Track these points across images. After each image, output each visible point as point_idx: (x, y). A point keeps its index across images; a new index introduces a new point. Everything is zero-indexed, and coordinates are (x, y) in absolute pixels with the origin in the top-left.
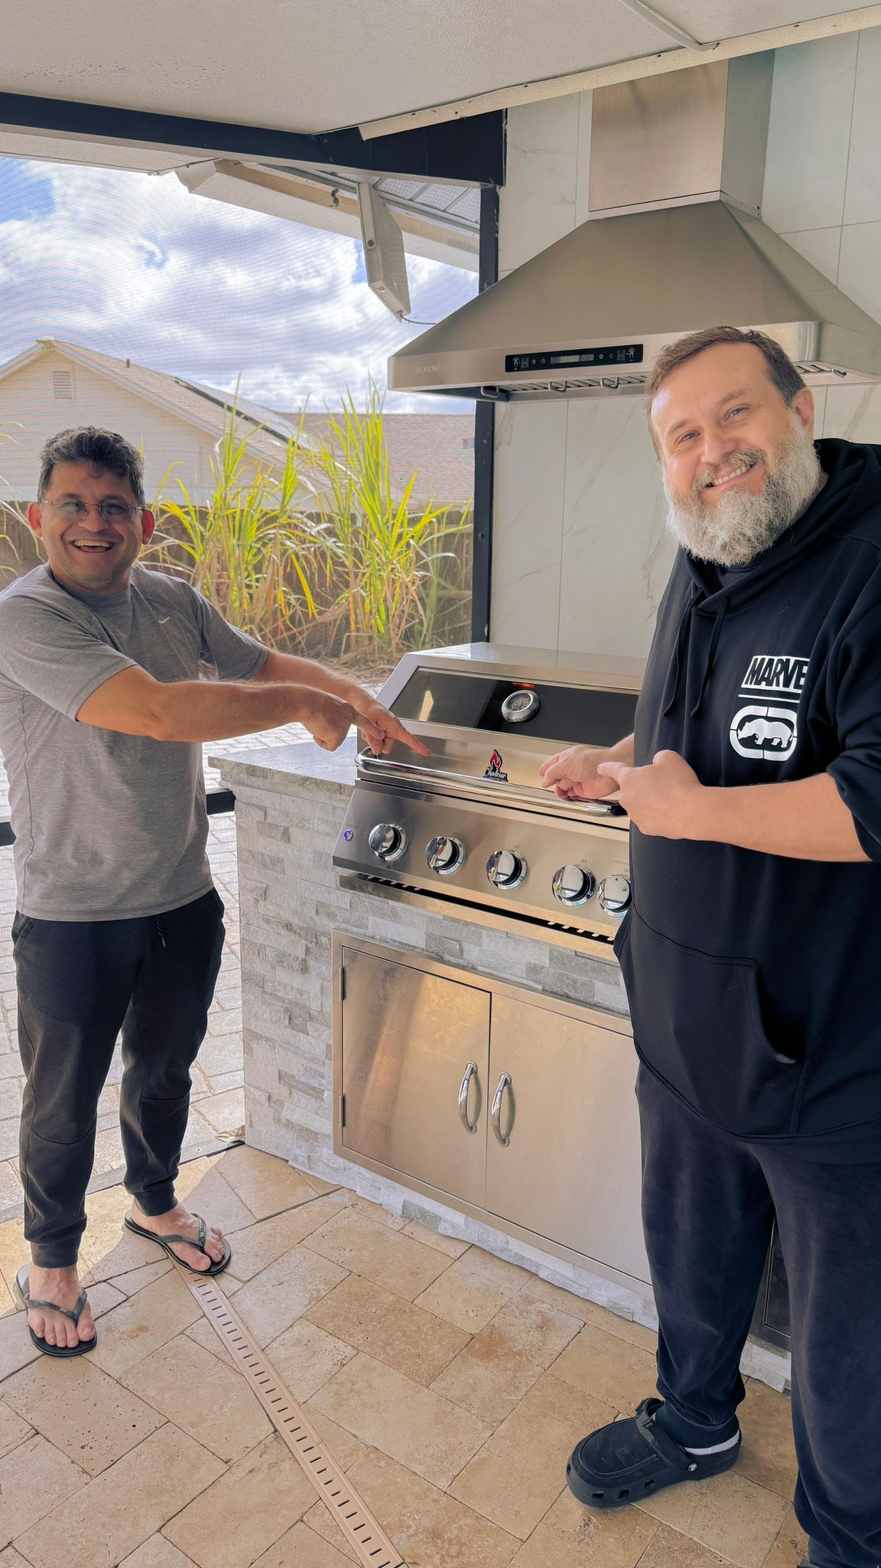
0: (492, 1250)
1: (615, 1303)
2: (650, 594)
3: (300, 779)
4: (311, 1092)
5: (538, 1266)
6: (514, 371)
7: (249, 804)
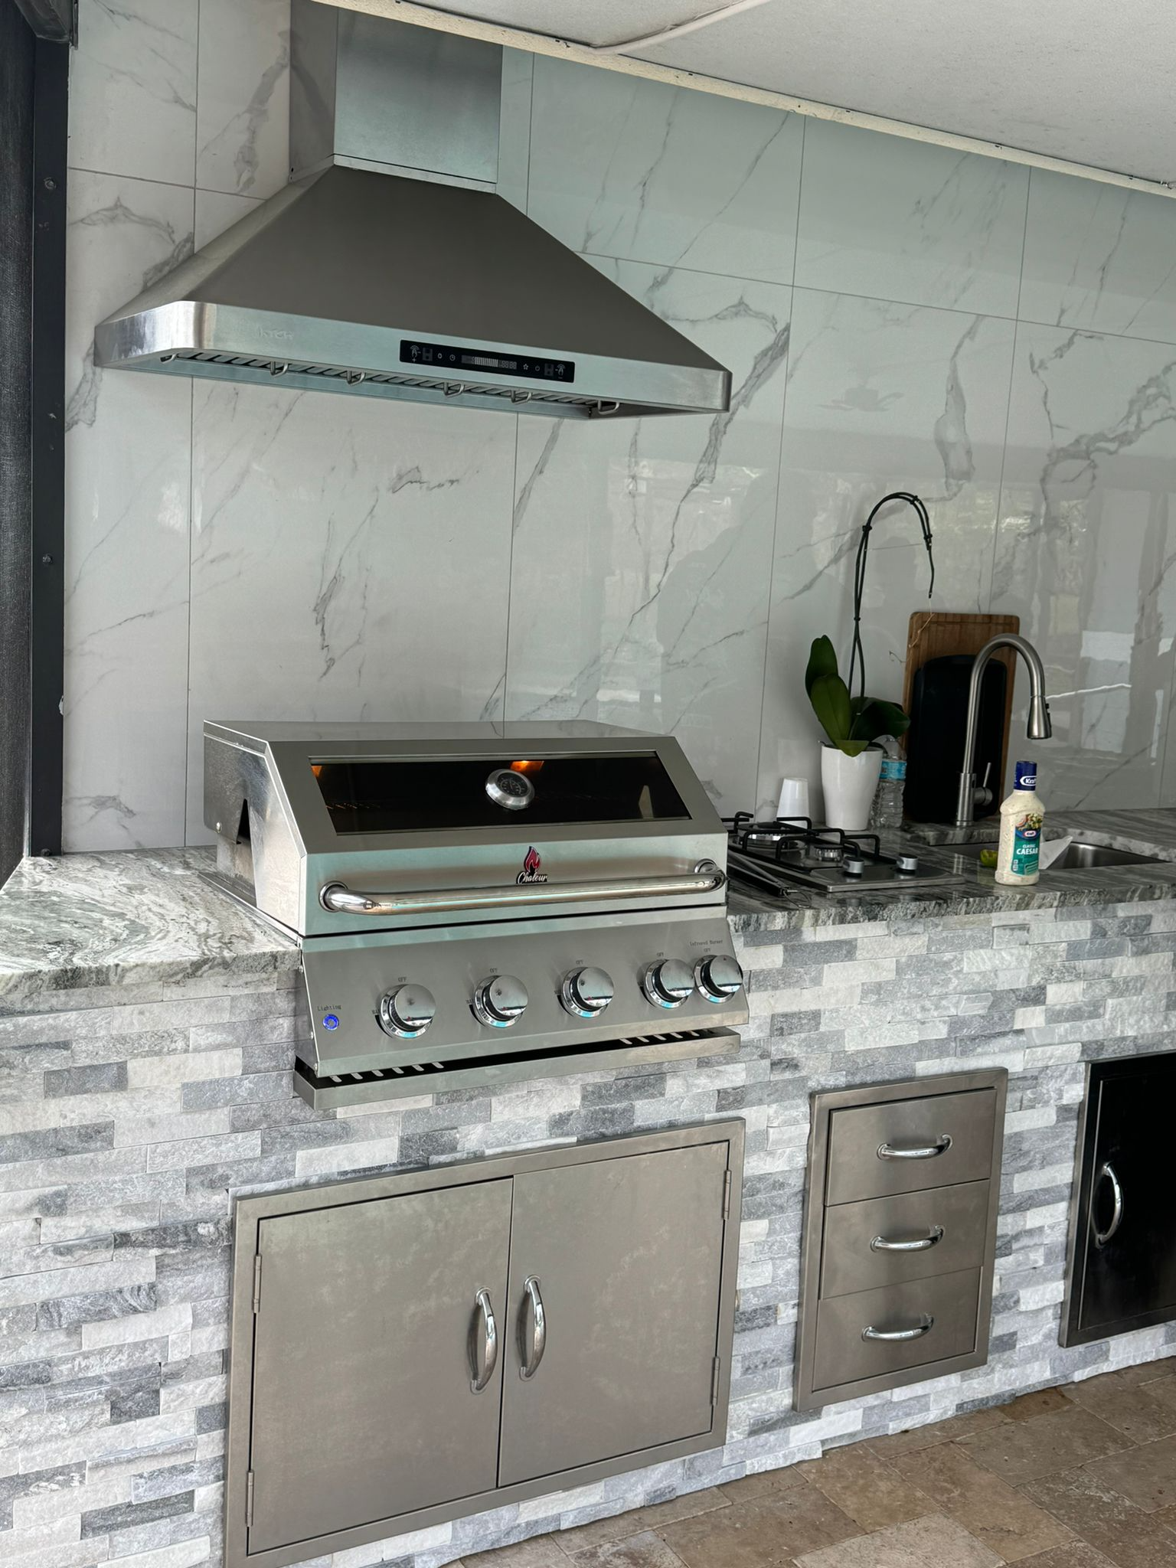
0: (493, 1544)
1: (655, 1492)
2: (326, 644)
3: (188, 965)
4: (157, 1513)
5: (558, 1518)
6: (413, 362)
7: (29, 1046)
